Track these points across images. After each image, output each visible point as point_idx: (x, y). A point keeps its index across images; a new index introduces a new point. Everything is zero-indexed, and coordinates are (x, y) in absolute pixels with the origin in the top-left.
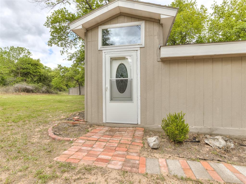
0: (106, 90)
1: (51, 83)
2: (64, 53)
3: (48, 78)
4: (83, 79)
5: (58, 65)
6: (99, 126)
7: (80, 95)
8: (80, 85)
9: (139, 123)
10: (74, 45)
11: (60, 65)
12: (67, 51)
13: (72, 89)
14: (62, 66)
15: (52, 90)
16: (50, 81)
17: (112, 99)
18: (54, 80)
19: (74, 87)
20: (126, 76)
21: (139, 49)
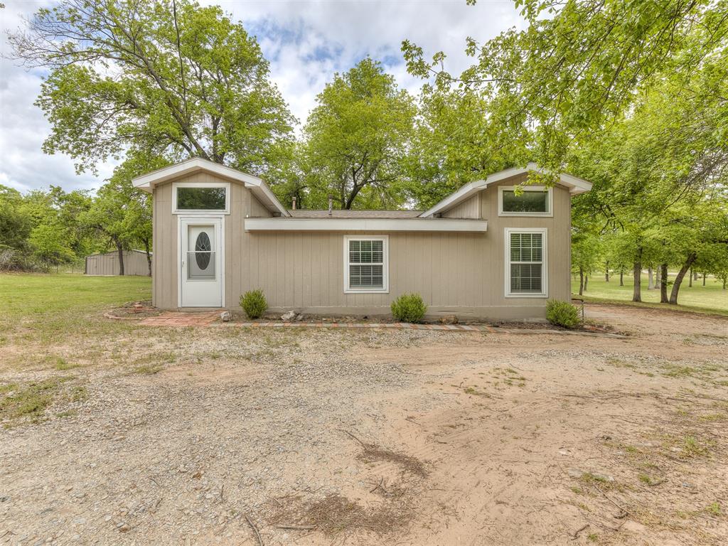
0: (182, 266)
1: (27, 239)
2: (85, 170)
3: (18, 227)
4: (132, 232)
5: (51, 187)
6: (172, 311)
7: (120, 274)
8: (121, 247)
9: (224, 306)
10: (111, 151)
11: (59, 189)
12: (92, 165)
13: (95, 257)
14: (63, 192)
15: (30, 261)
16: (25, 235)
17: (189, 277)
18: (38, 232)
19: (103, 253)
20: (209, 249)
21: (223, 216)
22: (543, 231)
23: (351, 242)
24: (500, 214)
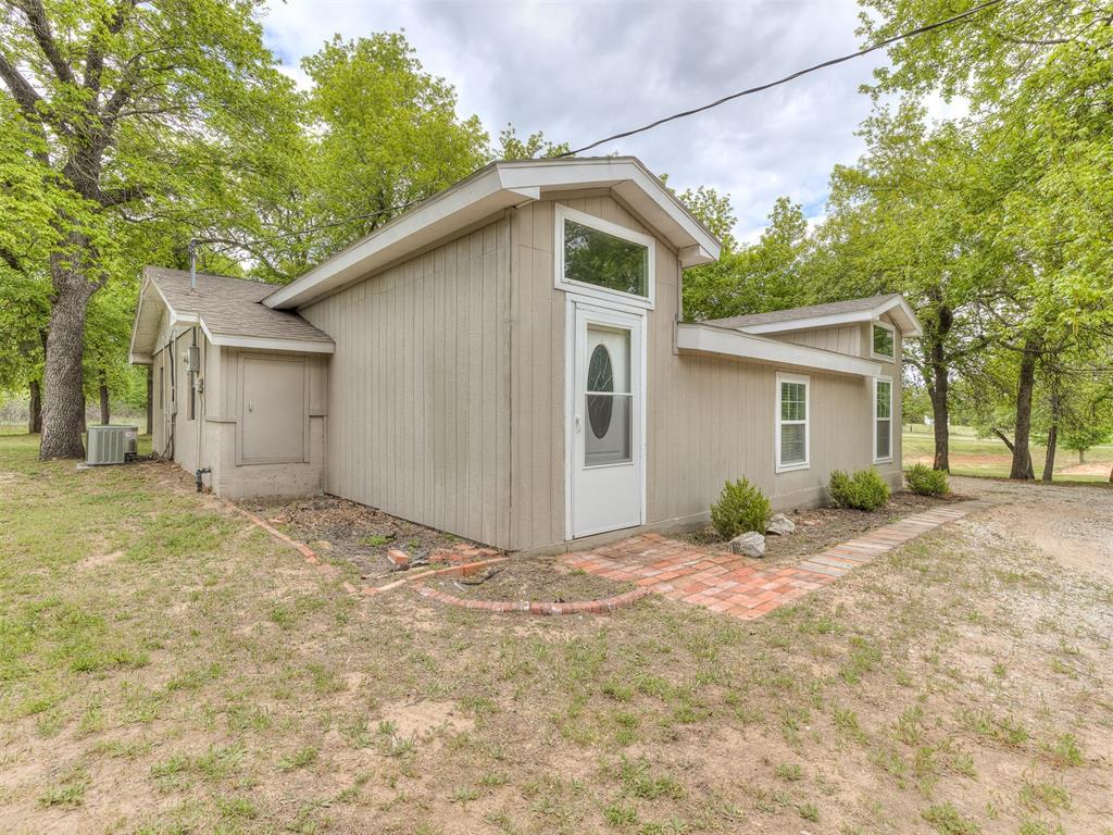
0: (575, 430)
9: (644, 521)
20: (610, 388)
21: (644, 312)
22: (890, 380)
23: (782, 385)
24: (872, 356)
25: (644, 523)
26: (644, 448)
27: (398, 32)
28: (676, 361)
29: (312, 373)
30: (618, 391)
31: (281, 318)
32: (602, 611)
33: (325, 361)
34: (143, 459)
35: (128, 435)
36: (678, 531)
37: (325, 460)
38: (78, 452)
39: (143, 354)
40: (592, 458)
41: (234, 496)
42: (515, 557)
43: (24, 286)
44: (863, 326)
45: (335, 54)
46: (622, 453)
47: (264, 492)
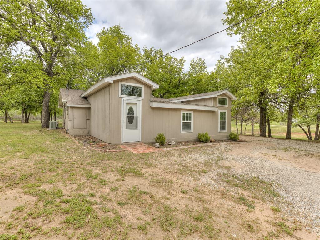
0: (124, 122)
20: (133, 114)
21: (141, 100)
22: (226, 111)
23: (183, 113)
24: (218, 105)
25: (141, 141)
26: (141, 127)
27: (119, 25)
28: (150, 109)
29: (87, 111)
30: (135, 115)
31: (83, 100)
32: (115, 151)
33: (89, 108)
34: (60, 128)
35: (57, 123)
36: (150, 143)
37: (90, 128)
38: (48, 126)
39: (61, 106)
40: (127, 128)
41: (72, 135)
42: (111, 145)
43: (39, 91)
44: (215, 98)
45: (104, 32)
46: (136, 127)
47: (78, 134)
